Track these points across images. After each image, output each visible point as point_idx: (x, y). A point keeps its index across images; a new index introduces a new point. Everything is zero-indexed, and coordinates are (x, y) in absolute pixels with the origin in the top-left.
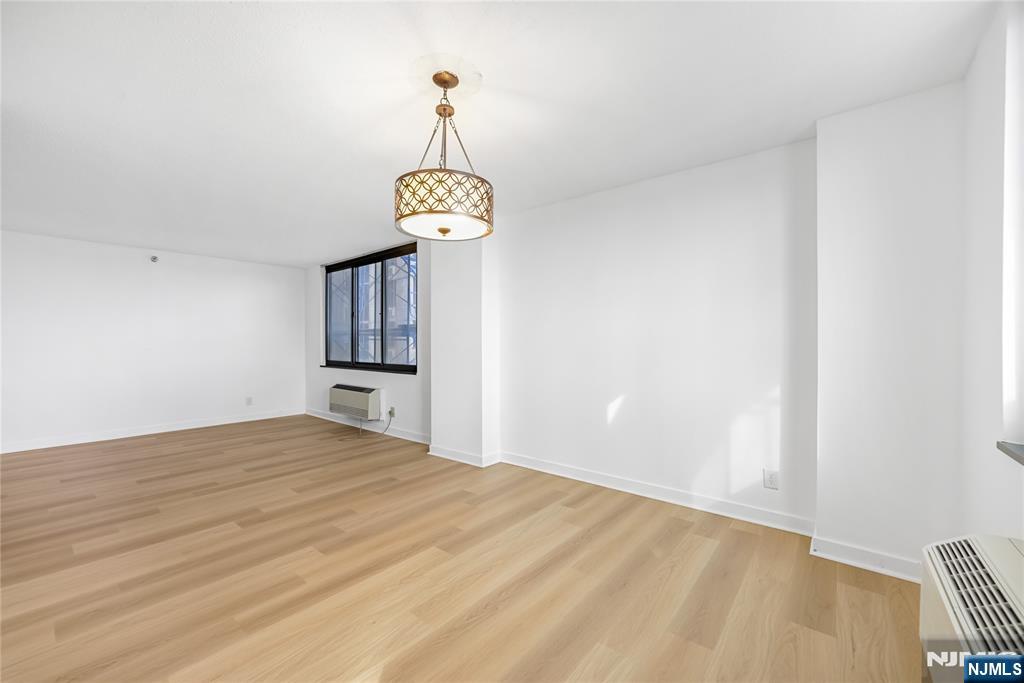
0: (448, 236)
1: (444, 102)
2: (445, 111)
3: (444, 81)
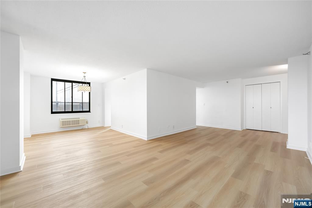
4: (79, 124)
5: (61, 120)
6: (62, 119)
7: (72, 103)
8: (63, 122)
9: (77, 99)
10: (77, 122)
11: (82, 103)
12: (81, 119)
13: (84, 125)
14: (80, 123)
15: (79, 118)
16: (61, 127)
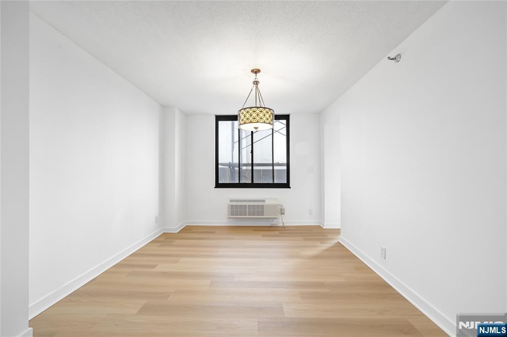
0: (258, 130)
1: (257, 80)
2: (256, 83)
3: (256, 72)
4: (263, 215)
5: (229, 203)
6: (231, 201)
7: (252, 165)
8: (232, 206)
9: (262, 156)
10: (258, 209)
11: (273, 165)
12: (267, 202)
13: (274, 218)
14: (265, 214)
15: (264, 201)
16: (229, 218)
